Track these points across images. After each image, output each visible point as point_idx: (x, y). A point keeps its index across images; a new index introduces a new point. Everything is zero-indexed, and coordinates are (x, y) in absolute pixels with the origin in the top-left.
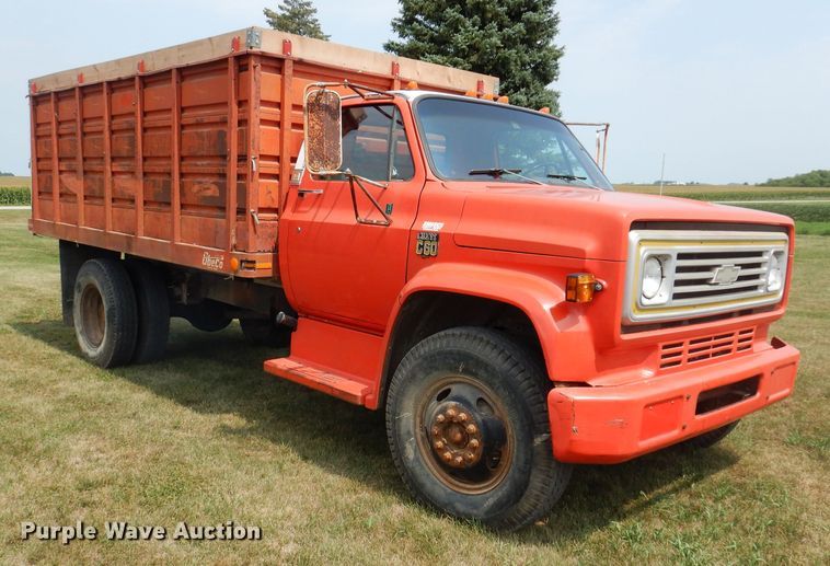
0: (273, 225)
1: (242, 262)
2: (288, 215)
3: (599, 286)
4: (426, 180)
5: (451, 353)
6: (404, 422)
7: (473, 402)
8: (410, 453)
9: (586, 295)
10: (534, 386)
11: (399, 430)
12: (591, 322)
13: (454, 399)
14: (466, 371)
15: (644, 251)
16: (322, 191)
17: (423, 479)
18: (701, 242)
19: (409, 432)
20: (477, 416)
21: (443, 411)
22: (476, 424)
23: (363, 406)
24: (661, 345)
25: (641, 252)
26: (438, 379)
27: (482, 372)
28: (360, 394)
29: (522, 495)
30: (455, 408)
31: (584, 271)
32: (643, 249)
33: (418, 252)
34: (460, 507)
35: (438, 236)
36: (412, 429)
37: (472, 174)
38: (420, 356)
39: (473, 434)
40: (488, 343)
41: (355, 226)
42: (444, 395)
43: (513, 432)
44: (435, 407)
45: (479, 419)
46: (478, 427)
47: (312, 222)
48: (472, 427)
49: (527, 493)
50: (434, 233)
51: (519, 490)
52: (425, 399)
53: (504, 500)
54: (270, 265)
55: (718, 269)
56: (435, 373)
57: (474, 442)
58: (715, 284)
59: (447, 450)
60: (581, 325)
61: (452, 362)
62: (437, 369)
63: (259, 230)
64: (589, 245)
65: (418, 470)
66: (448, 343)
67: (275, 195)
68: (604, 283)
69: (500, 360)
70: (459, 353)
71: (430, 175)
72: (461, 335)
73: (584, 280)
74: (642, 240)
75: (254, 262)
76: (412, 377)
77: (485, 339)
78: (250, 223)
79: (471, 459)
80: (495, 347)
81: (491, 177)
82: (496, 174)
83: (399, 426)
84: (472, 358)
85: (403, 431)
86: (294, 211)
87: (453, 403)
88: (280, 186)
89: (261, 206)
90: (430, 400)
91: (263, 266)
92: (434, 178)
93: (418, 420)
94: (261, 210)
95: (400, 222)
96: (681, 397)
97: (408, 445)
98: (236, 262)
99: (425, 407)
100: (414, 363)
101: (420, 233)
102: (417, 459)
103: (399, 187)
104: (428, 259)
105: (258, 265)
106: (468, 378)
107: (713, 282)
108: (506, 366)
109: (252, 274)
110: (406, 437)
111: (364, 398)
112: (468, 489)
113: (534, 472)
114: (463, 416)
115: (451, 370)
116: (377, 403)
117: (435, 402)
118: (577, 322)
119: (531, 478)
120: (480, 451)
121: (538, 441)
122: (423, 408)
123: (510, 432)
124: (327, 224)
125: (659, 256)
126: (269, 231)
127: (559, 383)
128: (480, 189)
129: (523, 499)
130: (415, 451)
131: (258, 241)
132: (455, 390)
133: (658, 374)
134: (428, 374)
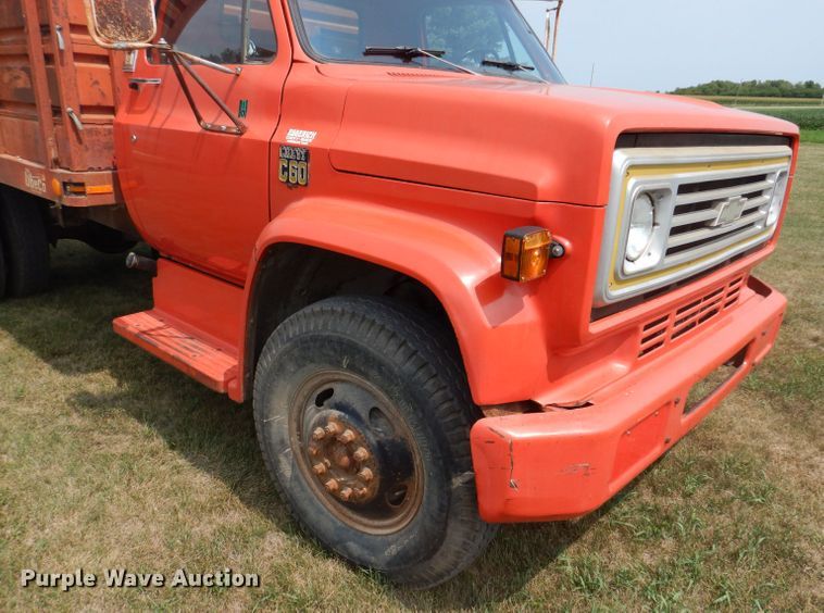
0: (110, 131)
1: (65, 184)
2: (122, 117)
3: (558, 249)
4: (293, 61)
5: (329, 340)
6: (274, 429)
7: (364, 415)
8: (286, 469)
9: (536, 267)
10: (451, 400)
11: (270, 438)
12: (545, 309)
13: (338, 407)
14: (351, 368)
15: (634, 185)
16: (159, 81)
17: (305, 505)
18: (709, 164)
19: (282, 442)
20: (369, 434)
21: (323, 423)
22: (368, 447)
23: (226, 395)
24: (642, 326)
25: (629, 188)
26: (317, 374)
27: (374, 373)
28: (221, 379)
29: (435, 550)
30: (339, 420)
31: (535, 222)
32: (632, 181)
33: (282, 179)
34: (355, 548)
35: (307, 153)
36: (286, 436)
37: (368, 53)
38: (289, 340)
39: (364, 461)
40: (382, 328)
41: (199, 134)
42: (323, 398)
43: (422, 460)
44: (313, 414)
45: (373, 440)
46: (371, 452)
47: (149, 127)
48: (362, 453)
49: (443, 548)
50: (302, 147)
51: (431, 544)
52: (301, 399)
53: (412, 553)
54: (109, 188)
55: (724, 204)
56: (312, 366)
57: (366, 472)
58: (718, 227)
59: (332, 477)
60: (527, 312)
61: (332, 353)
62: (312, 361)
63: (86, 138)
64: (543, 175)
65: (297, 493)
66: (325, 325)
67: (106, 87)
68: (567, 244)
69: (399, 357)
70: (340, 342)
71: (300, 54)
72: (343, 313)
73: (534, 242)
74: (632, 167)
75: (82, 185)
76: (280, 368)
77: (378, 322)
78: (70, 128)
79: (363, 495)
80: (394, 335)
81: (400, 61)
82: (407, 56)
83: (269, 433)
84: (359, 351)
85: (275, 439)
86: (130, 110)
87: (336, 413)
88: (112, 74)
89: (83, 104)
90: (307, 400)
91: (98, 190)
92: (304, 57)
93: (294, 425)
94: (84, 109)
95: (258, 129)
96: (668, 404)
97: (282, 459)
98: (57, 184)
99: (302, 410)
100: (281, 348)
101: (283, 146)
102: (295, 478)
103: (257, 74)
104: (296, 190)
105: (89, 189)
106: (356, 377)
107: (716, 223)
108: (409, 367)
109: (82, 201)
110: (278, 447)
111: (226, 383)
112: (366, 525)
113: (452, 524)
114: (349, 434)
115: (331, 363)
116: (242, 395)
117: (312, 407)
118: (520, 307)
119: (449, 531)
120: (376, 484)
121: (457, 482)
122: (300, 412)
123: (417, 461)
124: (166, 130)
125: (654, 191)
126: (104, 140)
127: (489, 407)
128: (380, 77)
129: (438, 554)
130: (293, 466)
131: (87, 155)
132: (340, 393)
133: (635, 366)
134: (300, 366)
